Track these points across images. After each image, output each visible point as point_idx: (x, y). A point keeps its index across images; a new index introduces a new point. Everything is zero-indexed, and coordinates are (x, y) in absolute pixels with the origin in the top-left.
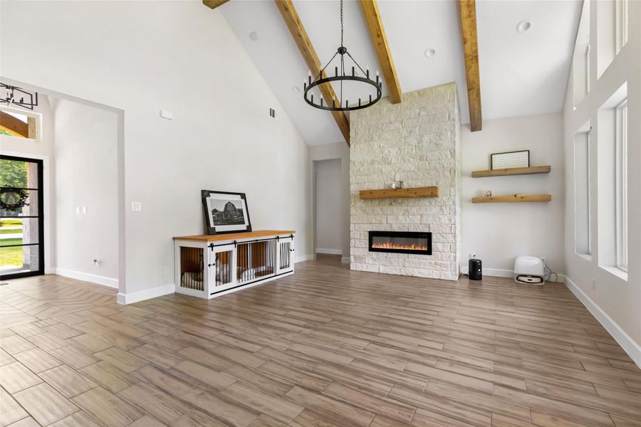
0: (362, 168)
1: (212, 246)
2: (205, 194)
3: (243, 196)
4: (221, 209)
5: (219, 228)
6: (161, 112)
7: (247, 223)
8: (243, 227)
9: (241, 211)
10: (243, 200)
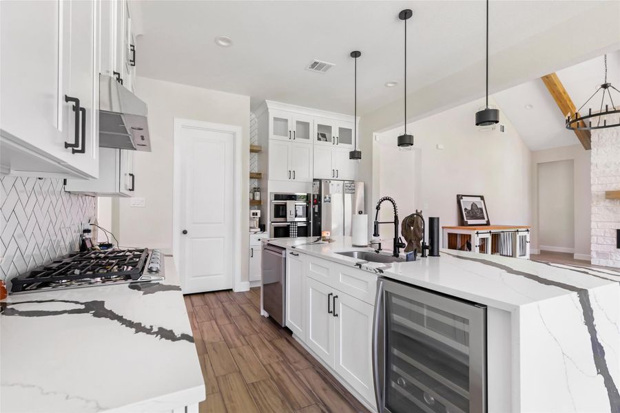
0: (608, 170)
1: (477, 233)
2: (459, 198)
3: (482, 198)
4: (469, 208)
5: (470, 222)
6: (437, 146)
7: (486, 219)
8: (484, 222)
9: (481, 209)
10: (482, 201)
